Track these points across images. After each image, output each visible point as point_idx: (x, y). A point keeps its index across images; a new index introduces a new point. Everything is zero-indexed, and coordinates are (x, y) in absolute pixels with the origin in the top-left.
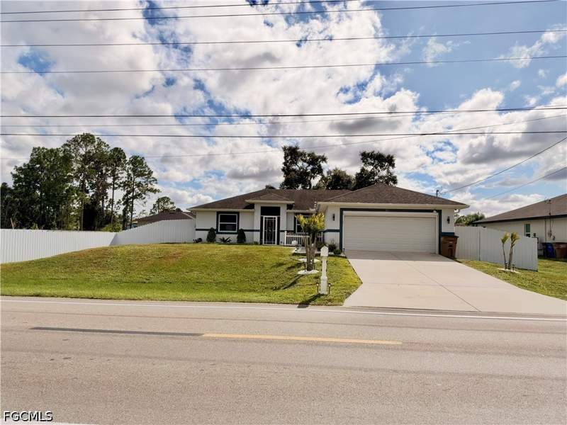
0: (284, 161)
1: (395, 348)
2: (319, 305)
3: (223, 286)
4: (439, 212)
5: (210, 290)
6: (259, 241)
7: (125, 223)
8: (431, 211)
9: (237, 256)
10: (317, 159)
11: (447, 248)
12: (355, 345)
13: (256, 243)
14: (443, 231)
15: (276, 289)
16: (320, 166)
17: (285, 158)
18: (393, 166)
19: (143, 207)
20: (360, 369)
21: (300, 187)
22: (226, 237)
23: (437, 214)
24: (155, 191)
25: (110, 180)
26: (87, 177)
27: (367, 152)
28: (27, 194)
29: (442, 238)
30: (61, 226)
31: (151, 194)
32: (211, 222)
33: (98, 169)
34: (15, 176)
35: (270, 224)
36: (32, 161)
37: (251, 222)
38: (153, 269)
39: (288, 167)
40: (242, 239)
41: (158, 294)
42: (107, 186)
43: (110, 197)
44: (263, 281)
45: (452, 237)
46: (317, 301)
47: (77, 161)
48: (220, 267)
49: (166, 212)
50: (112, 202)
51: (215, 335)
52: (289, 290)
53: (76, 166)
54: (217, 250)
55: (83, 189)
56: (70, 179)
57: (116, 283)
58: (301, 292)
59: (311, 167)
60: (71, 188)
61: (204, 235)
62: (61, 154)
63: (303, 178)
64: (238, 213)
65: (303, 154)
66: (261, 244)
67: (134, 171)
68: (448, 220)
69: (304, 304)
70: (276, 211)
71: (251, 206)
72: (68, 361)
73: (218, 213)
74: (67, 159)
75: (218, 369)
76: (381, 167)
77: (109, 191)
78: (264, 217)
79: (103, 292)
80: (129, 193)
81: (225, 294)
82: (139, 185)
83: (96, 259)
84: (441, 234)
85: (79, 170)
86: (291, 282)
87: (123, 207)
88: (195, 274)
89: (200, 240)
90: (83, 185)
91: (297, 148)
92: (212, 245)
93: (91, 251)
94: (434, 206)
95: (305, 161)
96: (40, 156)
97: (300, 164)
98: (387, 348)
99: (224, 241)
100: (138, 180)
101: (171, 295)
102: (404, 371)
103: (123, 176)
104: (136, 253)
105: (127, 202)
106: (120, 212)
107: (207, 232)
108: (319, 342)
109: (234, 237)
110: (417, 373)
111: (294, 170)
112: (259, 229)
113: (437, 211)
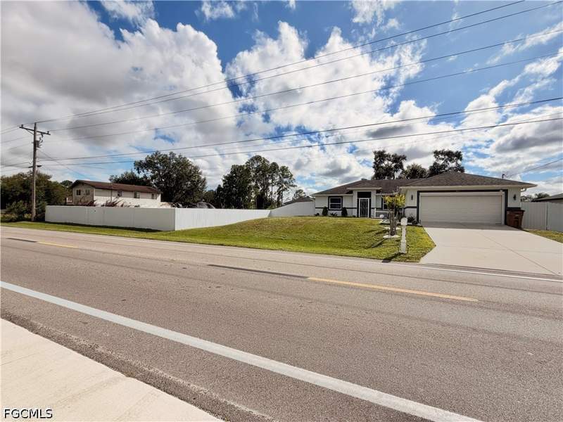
0: (374, 161)
1: (471, 305)
2: (399, 261)
3: (330, 244)
4: (506, 191)
5: (321, 246)
6: (356, 215)
7: (279, 204)
8: (498, 191)
9: (340, 225)
10: (399, 158)
11: (513, 219)
12: (432, 299)
13: (354, 217)
14: (509, 206)
15: (368, 248)
16: (401, 163)
17: (375, 159)
18: (461, 159)
21: (386, 177)
22: (334, 212)
23: (504, 193)
24: (294, 186)
25: (270, 181)
26: (258, 180)
27: (439, 150)
28: (230, 190)
29: (508, 213)
30: (246, 207)
31: (292, 188)
32: (325, 203)
33: (264, 175)
34: (224, 181)
35: (364, 204)
36: (231, 172)
37: (351, 202)
38: (288, 232)
39: (377, 166)
40: (345, 214)
41: (288, 247)
42: (268, 184)
43: (271, 191)
44: (358, 242)
45: (519, 211)
46: (398, 258)
47: (253, 171)
48: (329, 231)
49: (300, 198)
50: (271, 193)
51: (316, 279)
52: (377, 249)
53: (253, 174)
54: (328, 220)
55: (257, 187)
56: (250, 181)
57: (267, 239)
58: (386, 251)
59: (394, 164)
60: (250, 186)
61: (320, 211)
62: (245, 168)
63: (388, 172)
64: (342, 197)
65: (389, 156)
66: (358, 217)
67: (283, 175)
68: (515, 197)
69: (388, 260)
70: (368, 195)
71: (351, 192)
73: (329, 197)
74: (248, 171)
75: (313, 307)
76: (450, 161)
77: (270, 188)
78: (360, 199)
79: (258, 245)
80: (280, 188)
81: (329, 250)
82: (286, 183)
83: (257, 225)
84: (507, 209)
85: (254, 176)
86: (378, 243)
87: (277, 196)
88: (312, 235)
89: (318, 215)
90: (256, 184)
91: (384, 152)
92: (325, 217)
93: (255, 220)
94: (503, 187)
95: (390, 160)
96: (236, 169)
97: (386, 162)
98: (463, 304)
99: (333, 215)
100: (285, 180)
101: (296, 248)
103: (277, 179)
104: (279, 221)
105: (280, 193)
106: (276, 199)
107: (322, 210)
108: (397, 292)
109: (339, 213)
111: (382, 167)
112: (356, 206)
113: (504, 190)
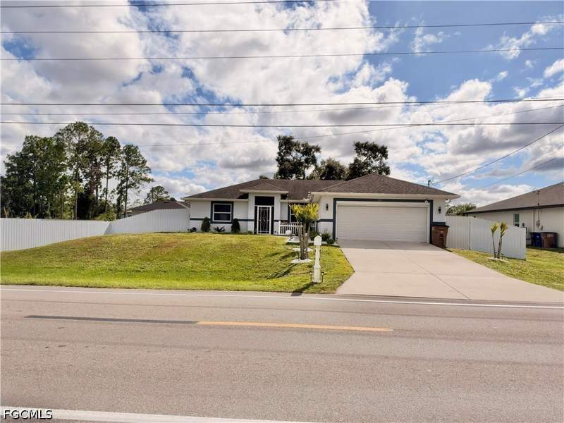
0: (278, 151)
1: (385, 335)
2: (312, 293)
3: (218, 274)
4: (431, 202)
5: (204, 278)
6: (253, 230)
7: (120, 212)
8: (423, 201)
9: (231, 246)
10: (311, 149)
11: (438, 237)
12: (349, 333)
13: (250, 233)
14: (434, 221)
15: (272, 278)
16: (314, 157)
17: (280, 147)
18: (386, 157)
19: (136, 197)
20: (353, 356)
21: (294, 176)
22: (220, 226)
23: (429, 204)
24: (149, 180)
25: (104, 169)
26: (80, 166)
27: (362, 142)
28: (21, 183)
29: (433, 228)
30: (55, 215)
31: (145, 183)
32: (206, 213)
33: (91, 157)
34: (7, 165)
35: (264, 214)
36: (24, 149)
37: (245, 212)
38: (147, 258)
39: (282, 158)
40: (236, 228)
41: (152, 282)
42: (101, 175)
43: (104, 186)
44: (257, 270)
45: (443, 226)
46: (311, 289)
47: (70, 150)
48: (214, 256)
49: (160, 202)
50: (106, 191)
51: (210, 323)
52: (284, 278)
53: (69, 155)
54: (212, 239)
55: (77, 178)
56: (62, 168)
57: (113, 272)
58: (295, 280)
59: (305, 157)
60: (64, 178)
61: (198, 224)
62: (54, 143)
63: (297, 168)
64: (232, 203)
65: (296, 144)
66: (255, 233)
67: (128, 160)
68: (440, 210)
69: (298, 292)
70: (270, 201)
71: (245, 196)
72: (63, 349)
73: (212, 202)
74: (60, 148)
75: (212, 356)
76: (374, 158)
77: (103, 180)
78: (258, 206)
79: (98, 281)
80: (123, 182)
81: (219, 283)
82: (133, 174)
83: (92, 248)
84: (433, 224)
85: (74, 160)
86: (285, 270)
87: (117, 196)
88: (189, 263)
89: (194, 230)
90: (77, 174)
91: (291, 138)
92: (206, 234)
93: (85, 240)
94: (425, 196)
95: (299, 151)
96: (33, 145)
97: (294, 154)
98: (378, 334)
99: (219, 231)
100: (131, 169)
101: (165, 283)
102: (396, 358)
103: (117, 166)
104: (130, 242)
105: (121, 191)
106: (114, 202)
107: (201, 222)
108: (312, 329)
109: (228, 227)
110: (408, 359)
111: (288, 160)
112: (253, 218)
113: (429, 201)
